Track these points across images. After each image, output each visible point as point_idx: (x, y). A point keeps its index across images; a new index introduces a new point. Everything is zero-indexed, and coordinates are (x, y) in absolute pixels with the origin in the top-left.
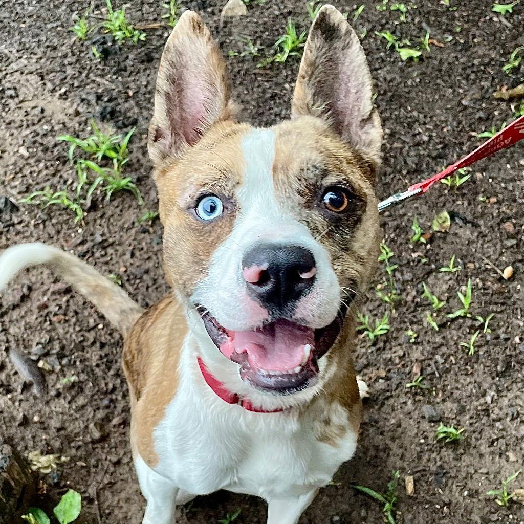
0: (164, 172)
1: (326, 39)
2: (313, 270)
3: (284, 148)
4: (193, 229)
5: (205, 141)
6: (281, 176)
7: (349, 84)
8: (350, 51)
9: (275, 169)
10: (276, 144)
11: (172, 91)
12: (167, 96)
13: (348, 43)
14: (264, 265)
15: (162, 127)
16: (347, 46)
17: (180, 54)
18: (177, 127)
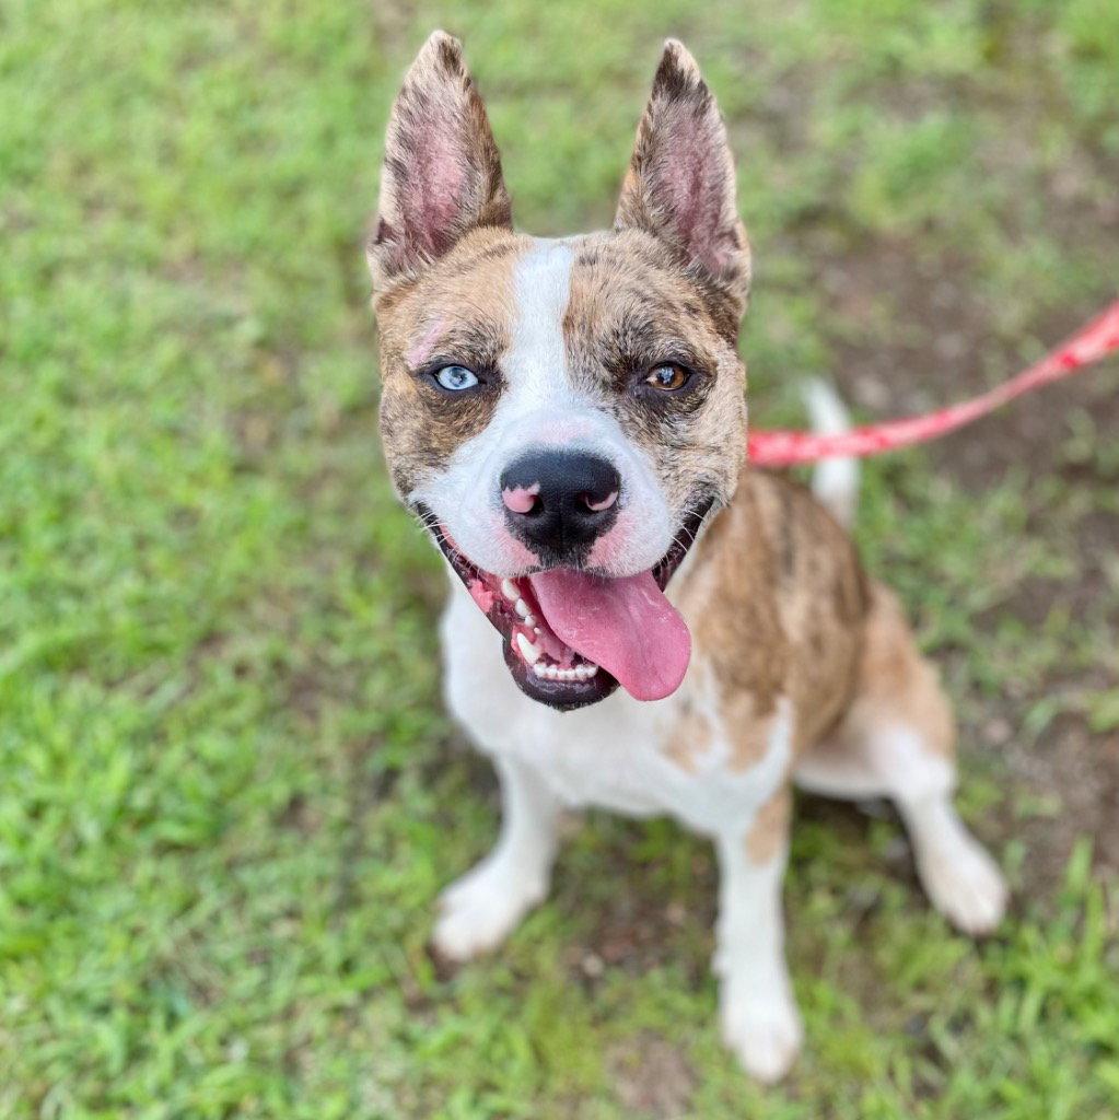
0: (387, 302)
1: (671, 100)
2: (612, 498)
3: (586, 290)
4: (430, 405)
5: (457, 255)
6: (577, 336)
7: (701, 174)
8: (707, 117)
9: (568, 323)
10: (572, 278)
11: (408, 161)
12: (399, 169)
13: (704, 106)
14: (535, 489)
15: (389, 221)
16: (701, 111)
17: (423, 100)
18: (418, 222)
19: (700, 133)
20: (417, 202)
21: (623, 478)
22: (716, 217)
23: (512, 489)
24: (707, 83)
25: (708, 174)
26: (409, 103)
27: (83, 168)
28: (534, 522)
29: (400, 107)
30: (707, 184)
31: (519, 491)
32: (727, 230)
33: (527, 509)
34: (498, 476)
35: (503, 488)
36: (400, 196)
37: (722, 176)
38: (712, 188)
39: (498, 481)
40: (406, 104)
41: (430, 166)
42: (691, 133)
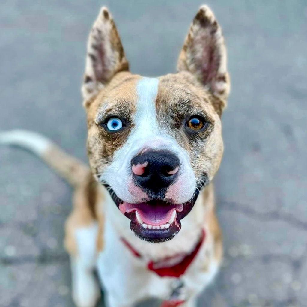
1: (202, 27)
3: (164, 90)
8: (216, 34)
10: (159, 86)
13: (215, 30)
14: (145, 164)
21: (181, 161)
23: (136, 165)
24: (217, 22)
28: (144, 179)
31: (139, 166)
33: (141, 174)
34: (130, 161)
35: (132, 165)
39: (130, 163)
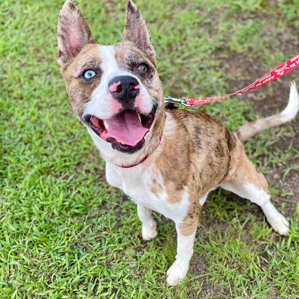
1: (132, 13)
6: (119, 59)
7: (140, 33)
8: (140, 18)
9: (116, 57)
11: (64, 35)
12: (63, 37)
13: (139, 16)
14: (119, 83)
15: (62, 50)
16: (138, 17)
17: (66, 19)
18: (69, 51)
19: (138, 22)
20: (68, 46)
22: (145, 43)
25: (142, 32)
26: (63, 19)
27: (38, 50)
29: (61, 21)
30: (142, 35)
32: (148, 46)
36: (64, 44)
37: (145, 33)
38: (143, 36)
40: (62, 20)
41: (70, 36)
42: (137, 22)
